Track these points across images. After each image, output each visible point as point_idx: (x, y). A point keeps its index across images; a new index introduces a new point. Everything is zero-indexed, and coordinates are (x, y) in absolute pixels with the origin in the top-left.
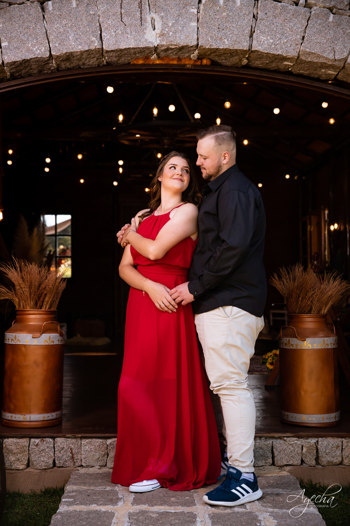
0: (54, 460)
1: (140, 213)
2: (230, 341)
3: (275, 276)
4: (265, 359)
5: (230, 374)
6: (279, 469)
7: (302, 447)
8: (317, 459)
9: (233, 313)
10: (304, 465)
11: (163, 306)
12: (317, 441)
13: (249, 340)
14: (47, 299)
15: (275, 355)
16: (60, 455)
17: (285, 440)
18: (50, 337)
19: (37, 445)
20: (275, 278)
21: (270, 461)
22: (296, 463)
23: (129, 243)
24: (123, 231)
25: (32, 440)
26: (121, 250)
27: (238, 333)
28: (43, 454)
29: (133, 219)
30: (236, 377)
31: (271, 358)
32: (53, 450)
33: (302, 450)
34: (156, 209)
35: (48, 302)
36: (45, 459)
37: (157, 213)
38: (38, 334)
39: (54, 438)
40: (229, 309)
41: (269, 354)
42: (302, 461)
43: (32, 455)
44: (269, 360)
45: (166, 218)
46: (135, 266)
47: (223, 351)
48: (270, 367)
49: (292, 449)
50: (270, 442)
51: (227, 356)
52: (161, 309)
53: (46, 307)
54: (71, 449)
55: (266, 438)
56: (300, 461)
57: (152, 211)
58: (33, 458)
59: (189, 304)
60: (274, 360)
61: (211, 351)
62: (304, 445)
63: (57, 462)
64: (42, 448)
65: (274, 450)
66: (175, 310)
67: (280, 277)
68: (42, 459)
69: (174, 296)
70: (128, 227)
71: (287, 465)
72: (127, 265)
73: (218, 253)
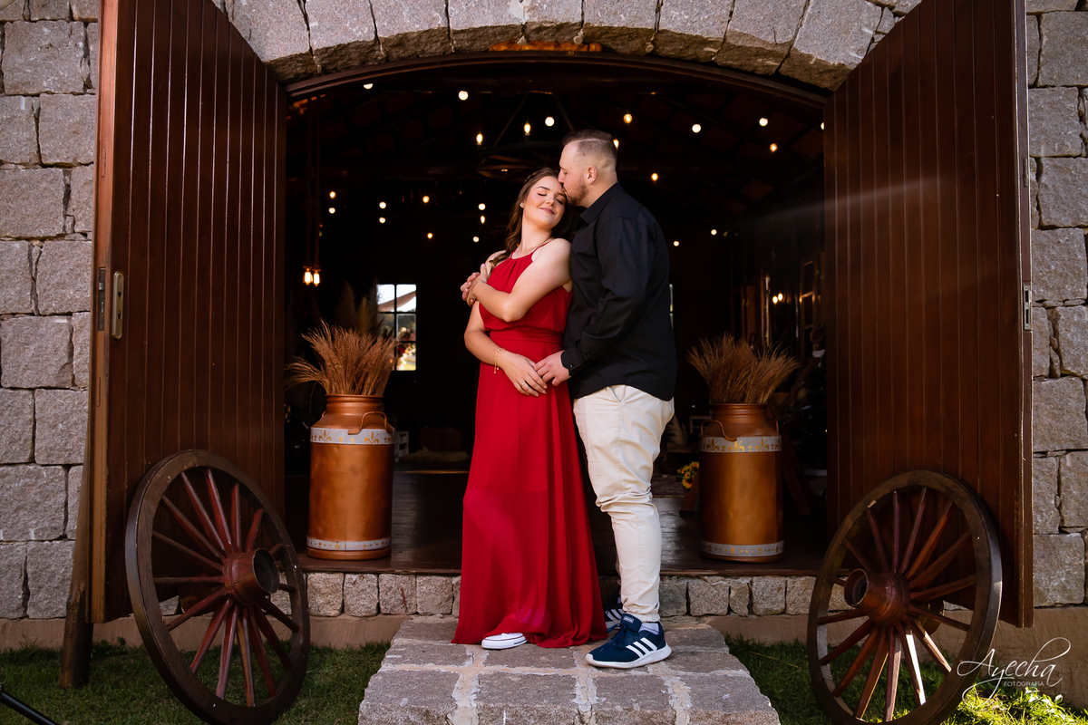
0: (378, 605)
1: (492, 257)
2: (623, 436)
3: (694, 350)
4: (681, 474)
5: (623, 484)
6: (697, 620)
7: (730, 590)
8: (750, 606)
9: (627, 396)
10: (732, 614)
11: (526, 386)
12: (751, 582)
14: (369, 380)
15: (695, 469)
16: (387, 598)
17: (705, 580)
18: (373, 434)
19: (354, 583)
20: (693, 354)
21: (684, 608)
22: (720, 612)
23: (476, 300)
24: (470, 283)
25: (348, 576)
26: (466, 310)
27: (635, 424)
28: (363, 596)
29: (483, 265)
30: (634, 487)
31: (688, 473)
32: (377, 591)
33: (730, 593)
34: (514, 250)
35: (370, 385)
36: (366, 603)
37: (515, 256)
38: (356, 430)
39: (377, 574)
40: (620, 389)
41: (687, 468)
42: (730, 610)
43: (348, 596)
44: (686, 476)
45: (527, 261)
46: (487, 332)
47: (613, 450)
48: (688, 486)
49: (715, 592)
50: (684, 582)
51: (619, 456)
52: (522, 392)
53: (368, 392)
54: (402, 590)
55: (679, 577)
56: (726, 610)
57: (509, 253)
58: (349, 601)
59: (563, 383)
60: (693, 477)
61: (596, 451)
62: (733, 586)
63: (382, 607)
64: (361, 587)
65: (690, 594)
66: (544, 392)
67: (701, 353)
68: (362, 603)
69: (540, 372)
70: (477, 276)
71: (707, 615)
72: (476, 331)
73: (601, 308)
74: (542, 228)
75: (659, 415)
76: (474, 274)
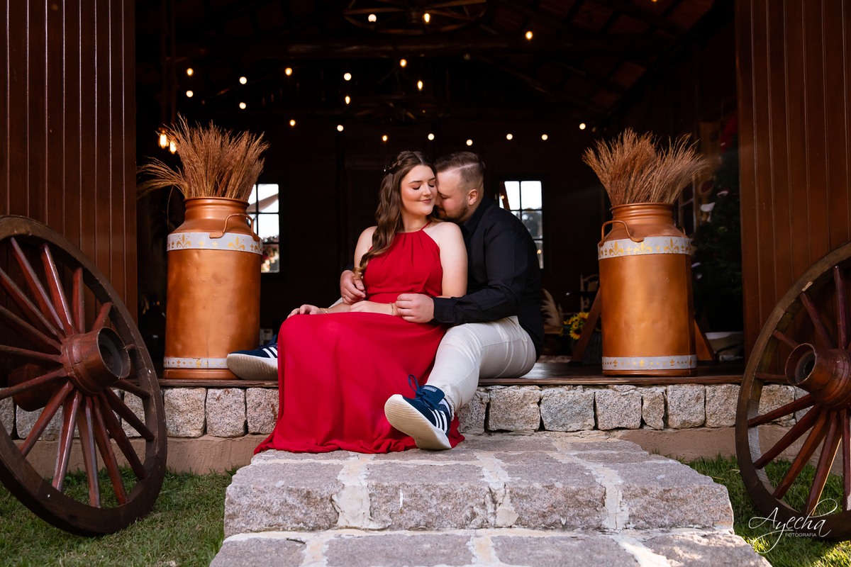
0: (246, 423)
4: (567, 325)
6: (606, 434)
7: (642, 400)
8: (666, 418)
10: (645, 428)
12: (666, 391)
14: (232, 181)
15: (583, 319)
16: (255, 415)
17: (615, 390)
18: (238, 239)
19: (218, 399)
20: (589, 154)
21: (591, 422)
22: (632, 425)
25: (211, 391)
28: (229, 413)
31: (577, 323)
32: (244, 407)
33: (642, 404)
35: (234, 186)
36: (231, 421)
38: (219, 234)
39: (244, 388)
41: (575, 319)
42: (643, 423)
43: (211, 414)
44: (574, 327)
48: (576, 337)
49: (626, 402)
50: (590, 392)
53: (231, 195)
54: (272, 405)
55: (585, 386)
56: (638, 423)
58: (212, 419)
60: (581, 326)
62: (645, 396)
63: (250, 425)
64: (226, 403)
65: (598, 405)
68: (228, 422)
71: (618, 429)
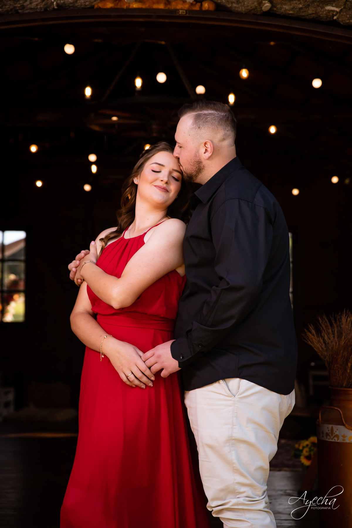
1: (103, 235)
2: (237, 434)
3: (312, 328)
4: (298, 450)
5: (237, 487)
9: (242, 389)
11: (132, 377)
13: (268, 432)
20: (311, 332)
23: (84, 280)
24: (78, 262)
27: (250, 421)
29: (92, 243)
30: (248, 491)
31: (306, 449)
34: (126, 229)
37: (128, 235)
40: (234, 382)
41: (305, 443)
44: (305, 452)
45: (139, 242)
46: (95, 315)
47: (226, 450)
48: (306, 463)
51: (233, 457)
52: (128, 383)
57: (121, 231)
59: (172, 375)
60: (312, 453)
61: (207, 450)
66: (151, 384)
67: (319, 331)
69: (149, 363)
70: (86, 255)
72: (82, 314)
73: (214, 297)
74: (157, 207)
75: (276, 411)
76: (83, 252)
